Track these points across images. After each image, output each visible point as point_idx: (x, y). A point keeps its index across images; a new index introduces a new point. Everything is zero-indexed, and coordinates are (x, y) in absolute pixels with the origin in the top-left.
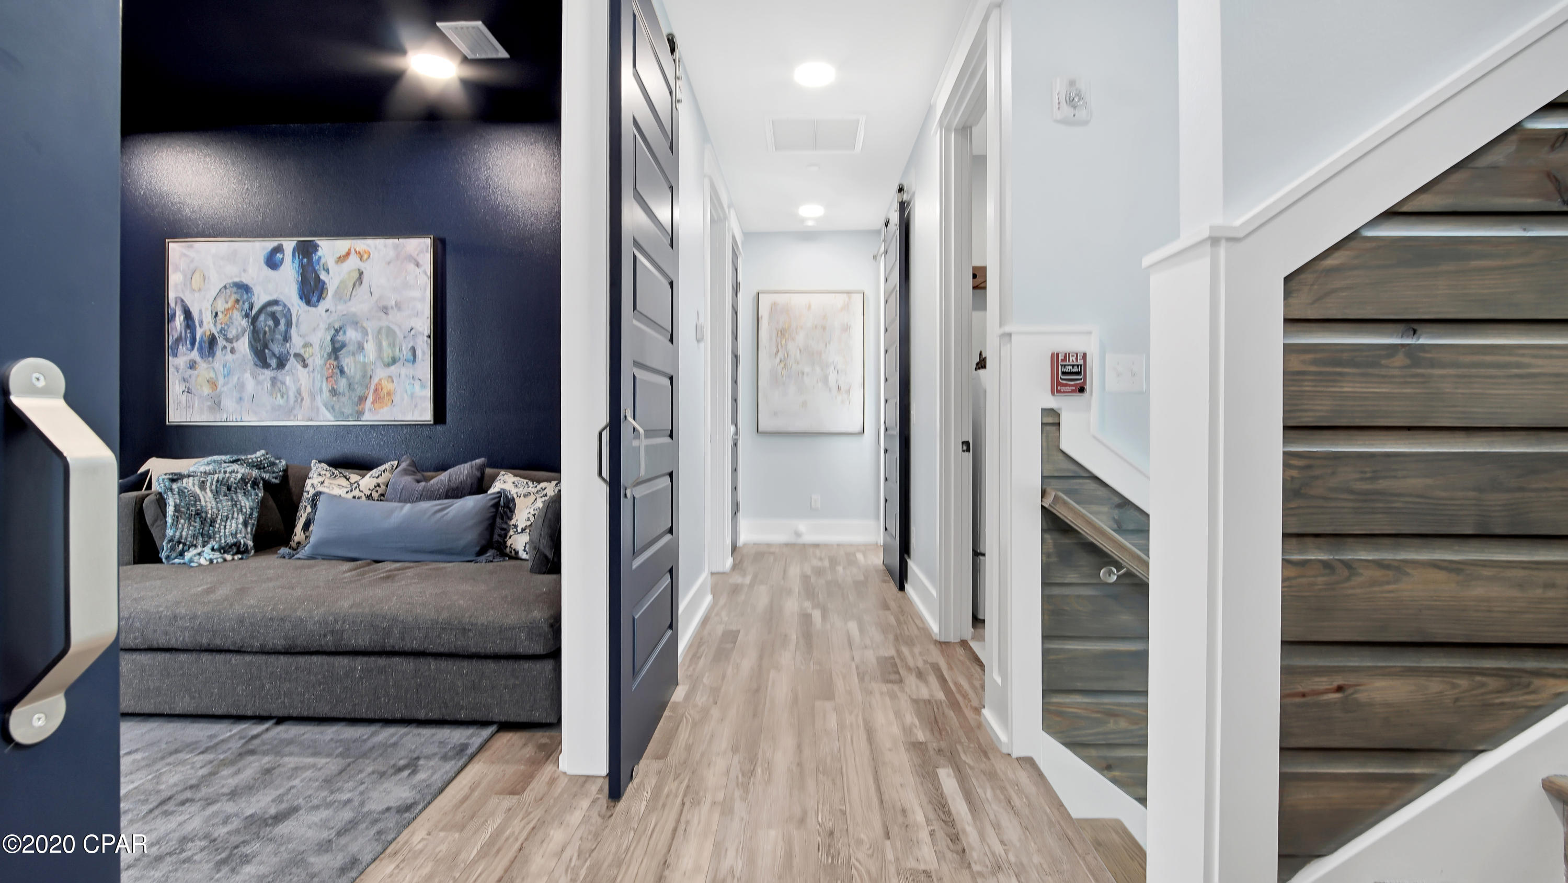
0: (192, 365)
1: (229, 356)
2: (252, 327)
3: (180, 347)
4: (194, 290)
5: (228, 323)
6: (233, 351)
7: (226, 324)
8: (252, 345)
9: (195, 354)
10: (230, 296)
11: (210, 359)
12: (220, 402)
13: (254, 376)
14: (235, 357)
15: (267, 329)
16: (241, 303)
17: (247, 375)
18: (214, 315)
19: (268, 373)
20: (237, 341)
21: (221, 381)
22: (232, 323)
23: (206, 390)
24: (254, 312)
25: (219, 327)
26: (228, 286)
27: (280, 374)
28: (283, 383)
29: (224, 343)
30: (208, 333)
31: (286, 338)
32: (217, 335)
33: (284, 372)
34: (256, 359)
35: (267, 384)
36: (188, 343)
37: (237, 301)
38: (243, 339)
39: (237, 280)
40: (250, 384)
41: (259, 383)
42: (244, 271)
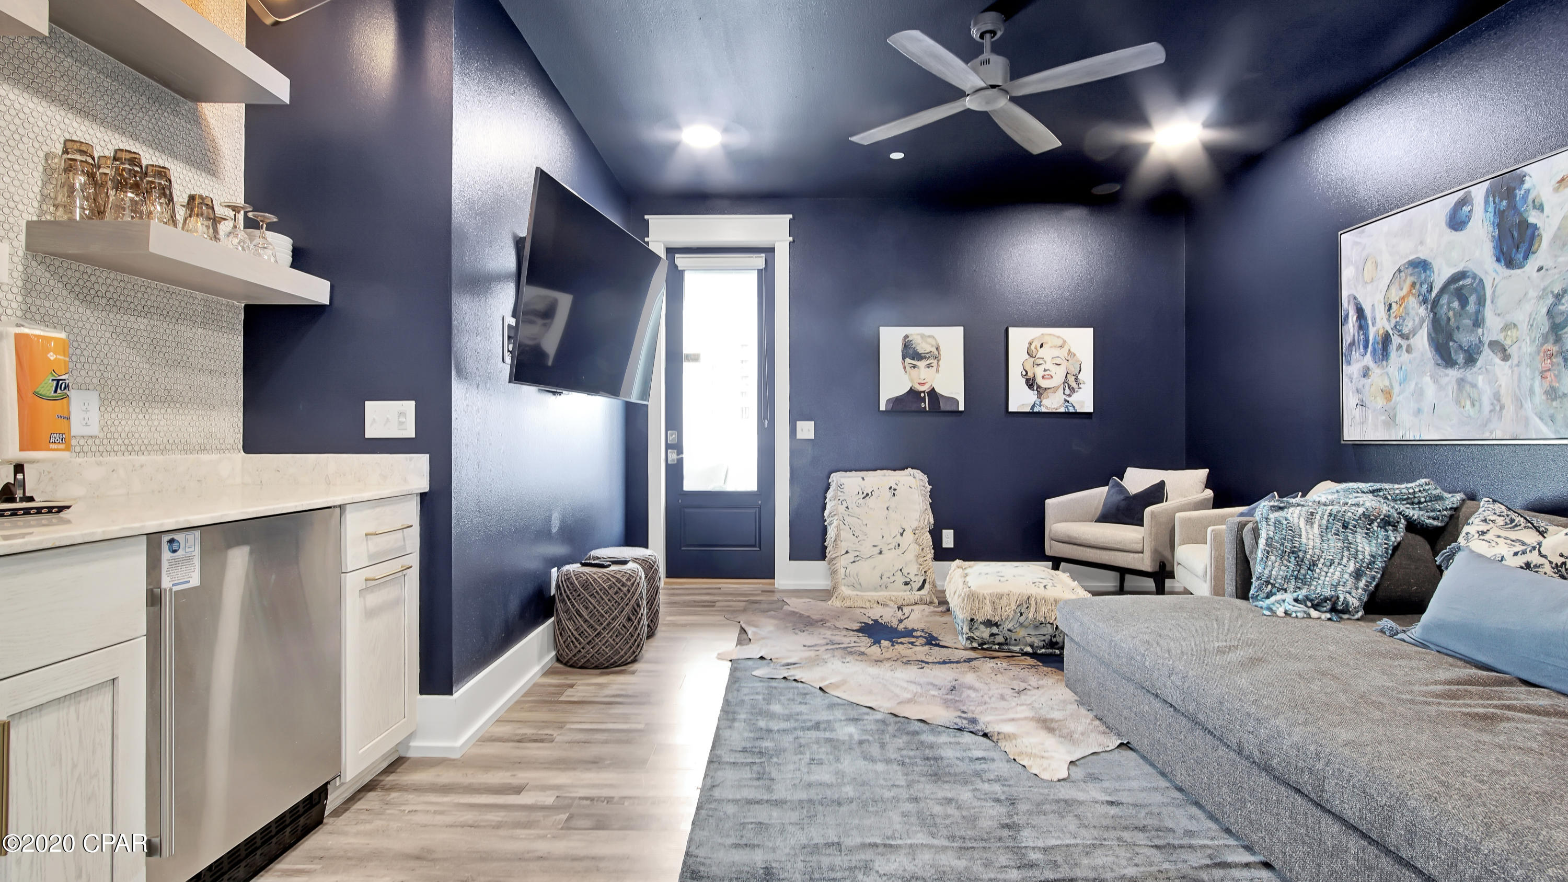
0: (1366, 373)
1: (1405, 356)
2: (1431, 315)
3: (1354, 353)
4: (1366, 283)
5: (1403, 315)
6: (1409, 350)
7: (1401, 317)
8: (1432, 338)
9: (1368, 360)
10: (1405, 281)
11: (1384, 363)
12: (1395, 416)
13: (1435, 379)
14: (1411, 356)
15: (1451, 314)
16: (1418, 286)
17: (1427, 379)
18: (1387, 308)
19: (1453, 374)
20: (1414, 336)
21: (1396, 389)
22: (1408, 314)
23: (1380, 402)
24: (1434, 294)
25: (1393, 321)
26: (1402, 268)
27: (1469, 374)
28: (1474, 386)
29: (1399, 340)
30: (1381, 332)
31: (1478, 322)
32: (1391, 332)
33: (1475, 369)
34: (1437, 357)
35: (1452, 387)
36: (1361, 347)
37: (1413, 285)
38: (1421, 331)
39: (1412, 257)
40: (1430, 391)
41: (1441, 388)
42: (1422, 243)
